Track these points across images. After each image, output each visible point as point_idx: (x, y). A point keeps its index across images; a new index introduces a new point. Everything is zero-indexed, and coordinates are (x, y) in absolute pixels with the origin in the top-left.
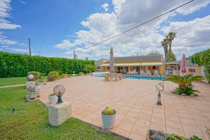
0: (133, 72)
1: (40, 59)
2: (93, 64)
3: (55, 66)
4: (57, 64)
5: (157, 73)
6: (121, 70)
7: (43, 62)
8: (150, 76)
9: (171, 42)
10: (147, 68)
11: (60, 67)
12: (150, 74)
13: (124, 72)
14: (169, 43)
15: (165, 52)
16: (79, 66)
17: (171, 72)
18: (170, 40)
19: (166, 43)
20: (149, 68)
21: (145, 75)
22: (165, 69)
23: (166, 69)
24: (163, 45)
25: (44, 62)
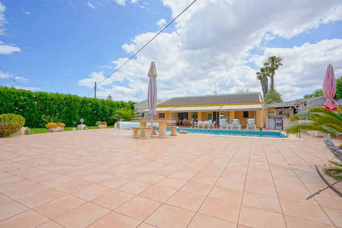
0: (206, 122)
1: (13, 93)
2: (133, 108)
3: (49, 109)
4: (53, 104)
5: (252, 124)
6: (185, 120)
7: (18, 100)
8: (240, 129)
9: (273, 73)
10: (232, 115)
11: (59, 111)
12: (239, 126)
13: (189, 122)
14: (271, 75)
15: (263, 89)
16: (103, 111)
17: (280, 121)
18: (272, 70)
19: (264, 75)
20: (237, 114)
21: (229, 128)
22: (267, 117)
23: (269, 117)
24: (260, 78)
25: (21, 101)
